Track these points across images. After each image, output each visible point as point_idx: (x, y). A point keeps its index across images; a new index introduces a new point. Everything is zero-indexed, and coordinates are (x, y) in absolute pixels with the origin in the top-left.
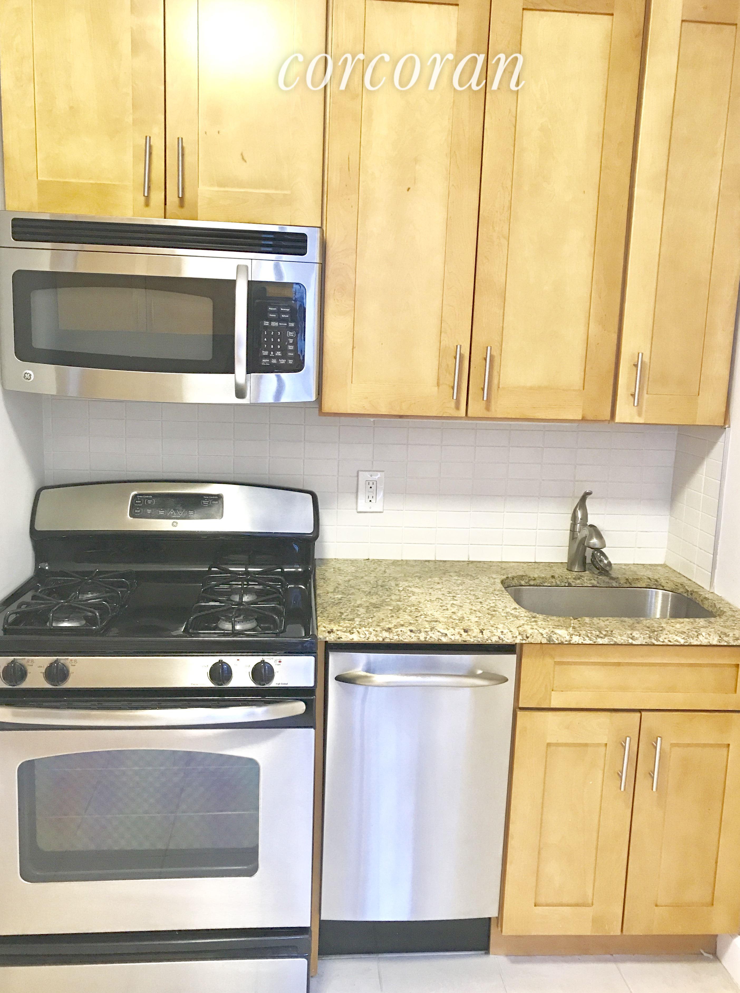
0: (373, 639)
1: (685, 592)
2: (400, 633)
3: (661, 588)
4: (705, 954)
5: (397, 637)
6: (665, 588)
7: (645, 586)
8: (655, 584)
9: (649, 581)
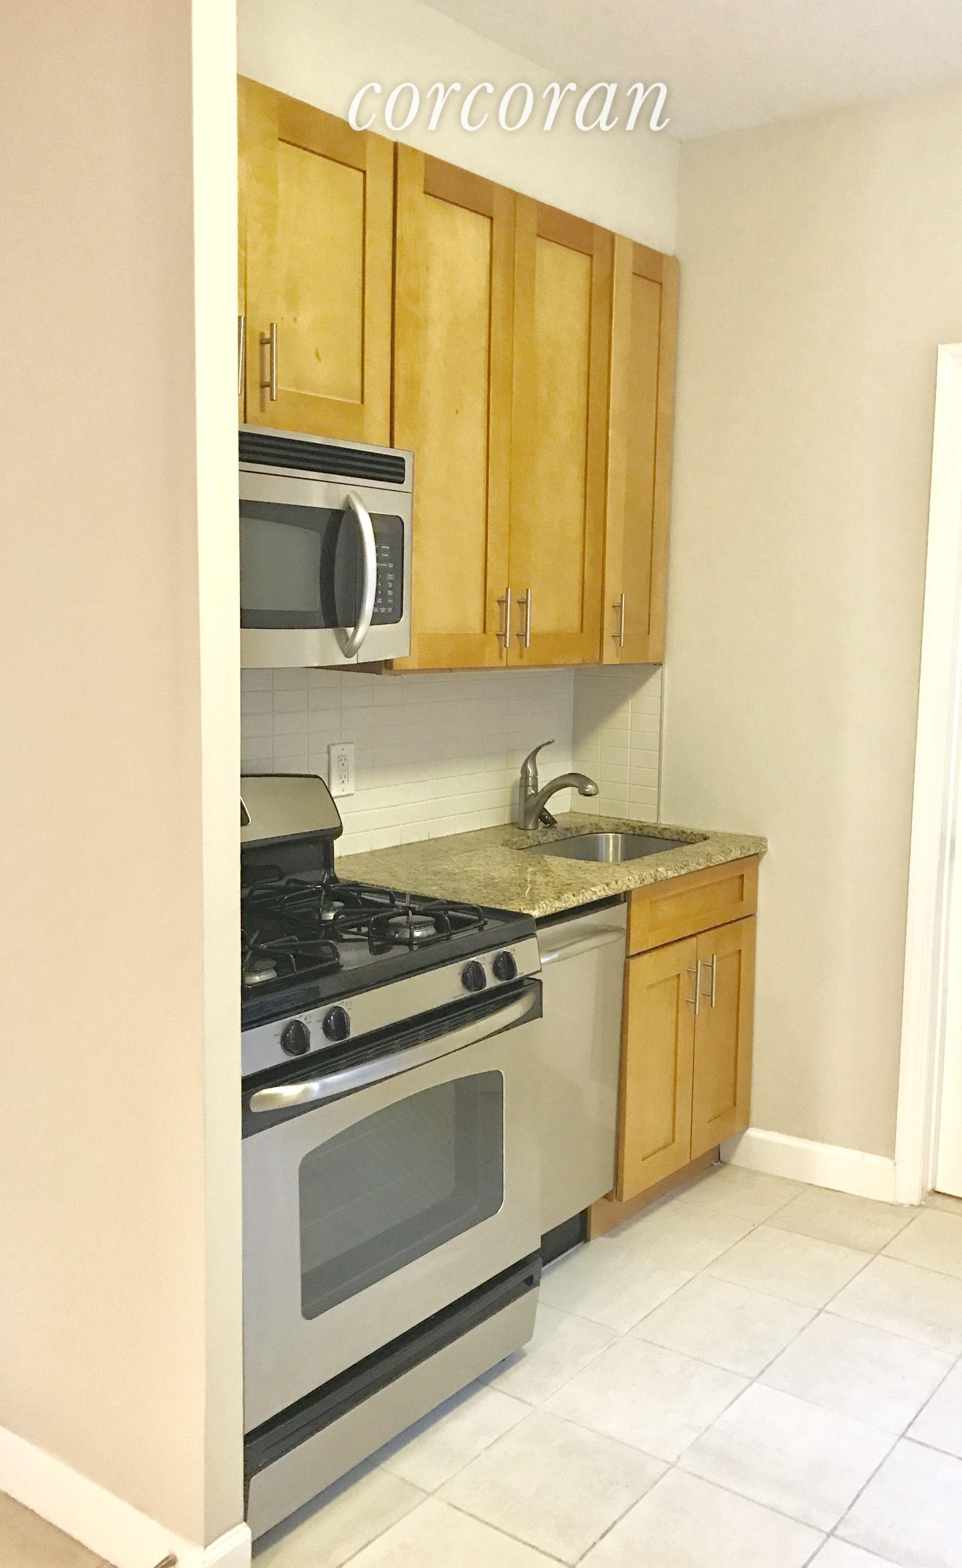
0: (549, 911)
1: (630, 830)
2: (566, 899)
3: (602, 831)
4: (715, 1164)
5: (564, 905)
6: (605, 831)
7: (588, 832)
8: (596, 829)
9: (591, 826)
